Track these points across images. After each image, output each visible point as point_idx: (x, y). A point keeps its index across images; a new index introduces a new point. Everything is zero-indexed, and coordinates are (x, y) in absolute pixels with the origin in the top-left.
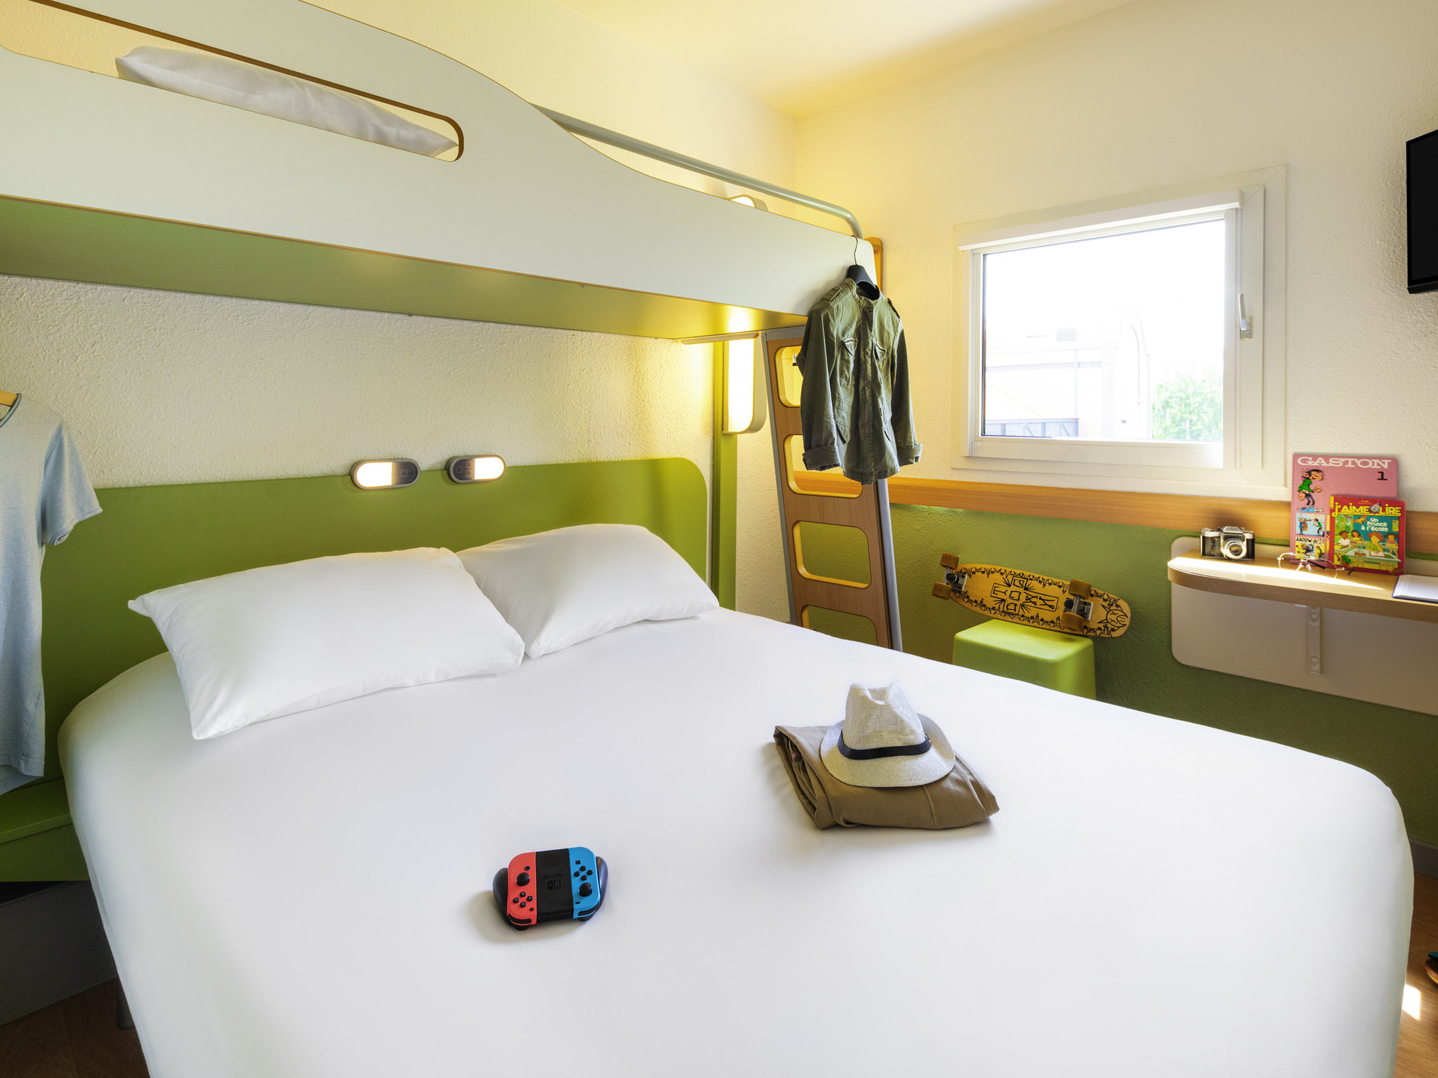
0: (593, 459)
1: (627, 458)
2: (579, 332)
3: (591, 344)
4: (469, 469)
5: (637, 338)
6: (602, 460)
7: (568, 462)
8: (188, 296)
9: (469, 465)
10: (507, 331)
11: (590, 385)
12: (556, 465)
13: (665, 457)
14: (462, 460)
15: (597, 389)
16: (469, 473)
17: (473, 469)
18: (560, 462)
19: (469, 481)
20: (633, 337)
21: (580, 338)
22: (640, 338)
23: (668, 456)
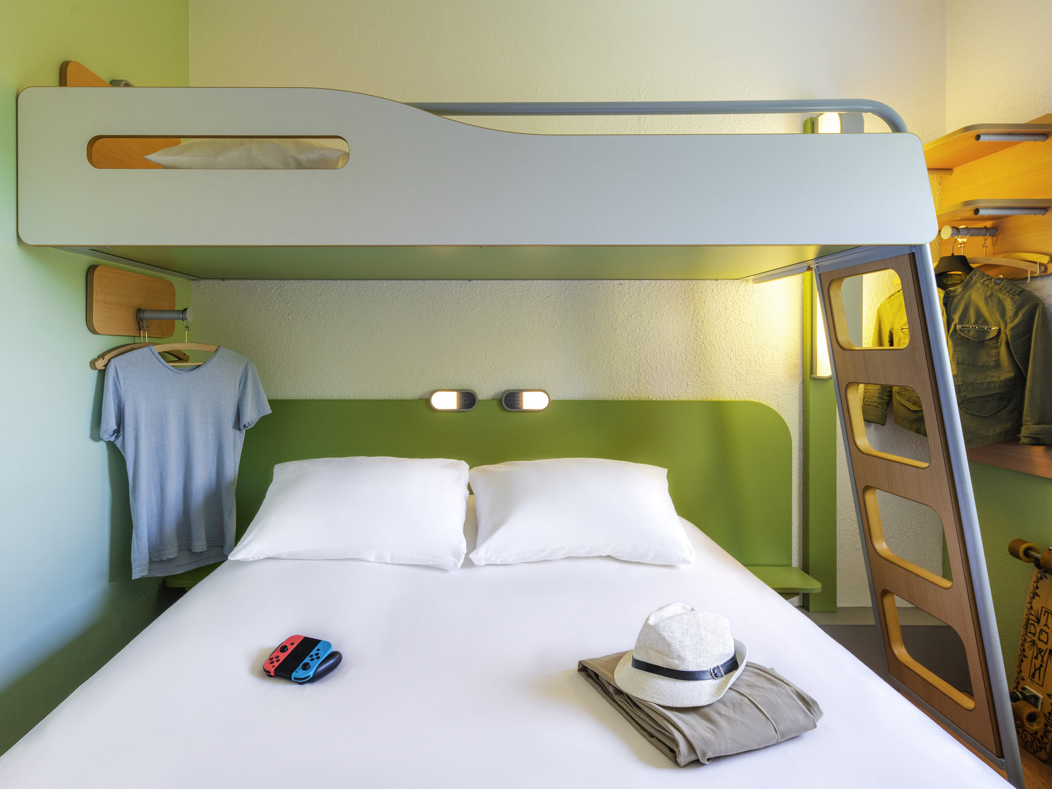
0: (644, 397)
1: (684, 398)
2: (627, 281)
3: (640, 291)
4: (518, 400)
5: (694, 282)
6: (654, 399)
7: (616, 399)
8: (333, 282)
9: (518, 397)
10: (553, 285)
11: (639, 329)
12: (604, 401)
13: (733, 399)
14: (512, 393)
15: (647, 333)
16: (518, 404)
17: (522, 400)
18: (608, 399)
19: (517, 410)
20: (690, 281)
21: (628, 286)
22: (698, 281)
23: (737, 399)
